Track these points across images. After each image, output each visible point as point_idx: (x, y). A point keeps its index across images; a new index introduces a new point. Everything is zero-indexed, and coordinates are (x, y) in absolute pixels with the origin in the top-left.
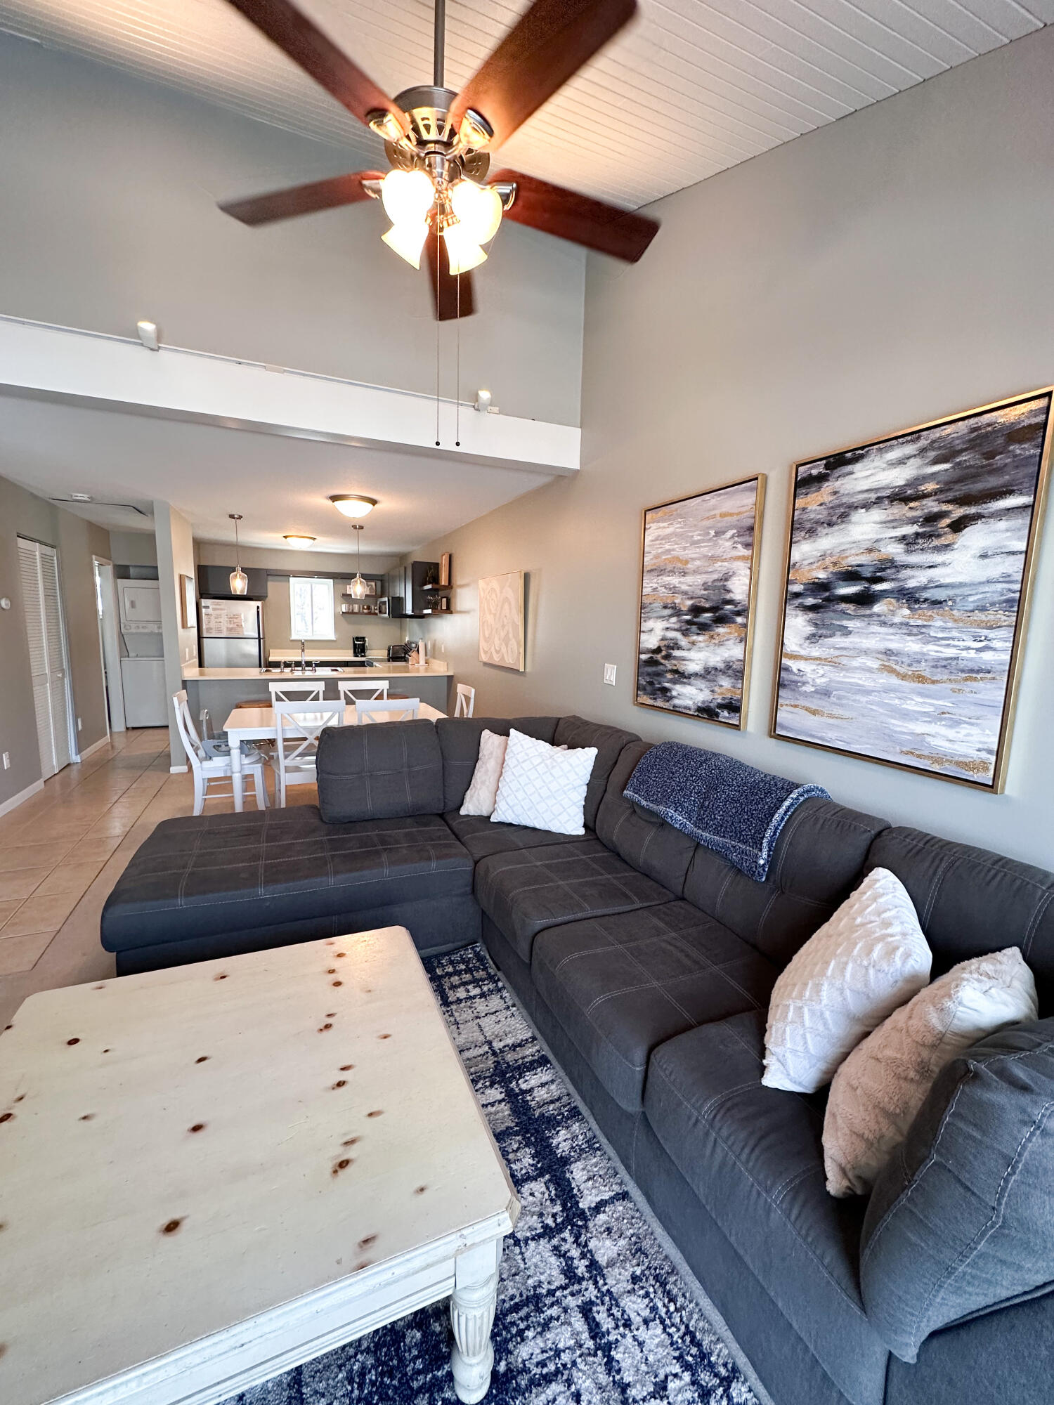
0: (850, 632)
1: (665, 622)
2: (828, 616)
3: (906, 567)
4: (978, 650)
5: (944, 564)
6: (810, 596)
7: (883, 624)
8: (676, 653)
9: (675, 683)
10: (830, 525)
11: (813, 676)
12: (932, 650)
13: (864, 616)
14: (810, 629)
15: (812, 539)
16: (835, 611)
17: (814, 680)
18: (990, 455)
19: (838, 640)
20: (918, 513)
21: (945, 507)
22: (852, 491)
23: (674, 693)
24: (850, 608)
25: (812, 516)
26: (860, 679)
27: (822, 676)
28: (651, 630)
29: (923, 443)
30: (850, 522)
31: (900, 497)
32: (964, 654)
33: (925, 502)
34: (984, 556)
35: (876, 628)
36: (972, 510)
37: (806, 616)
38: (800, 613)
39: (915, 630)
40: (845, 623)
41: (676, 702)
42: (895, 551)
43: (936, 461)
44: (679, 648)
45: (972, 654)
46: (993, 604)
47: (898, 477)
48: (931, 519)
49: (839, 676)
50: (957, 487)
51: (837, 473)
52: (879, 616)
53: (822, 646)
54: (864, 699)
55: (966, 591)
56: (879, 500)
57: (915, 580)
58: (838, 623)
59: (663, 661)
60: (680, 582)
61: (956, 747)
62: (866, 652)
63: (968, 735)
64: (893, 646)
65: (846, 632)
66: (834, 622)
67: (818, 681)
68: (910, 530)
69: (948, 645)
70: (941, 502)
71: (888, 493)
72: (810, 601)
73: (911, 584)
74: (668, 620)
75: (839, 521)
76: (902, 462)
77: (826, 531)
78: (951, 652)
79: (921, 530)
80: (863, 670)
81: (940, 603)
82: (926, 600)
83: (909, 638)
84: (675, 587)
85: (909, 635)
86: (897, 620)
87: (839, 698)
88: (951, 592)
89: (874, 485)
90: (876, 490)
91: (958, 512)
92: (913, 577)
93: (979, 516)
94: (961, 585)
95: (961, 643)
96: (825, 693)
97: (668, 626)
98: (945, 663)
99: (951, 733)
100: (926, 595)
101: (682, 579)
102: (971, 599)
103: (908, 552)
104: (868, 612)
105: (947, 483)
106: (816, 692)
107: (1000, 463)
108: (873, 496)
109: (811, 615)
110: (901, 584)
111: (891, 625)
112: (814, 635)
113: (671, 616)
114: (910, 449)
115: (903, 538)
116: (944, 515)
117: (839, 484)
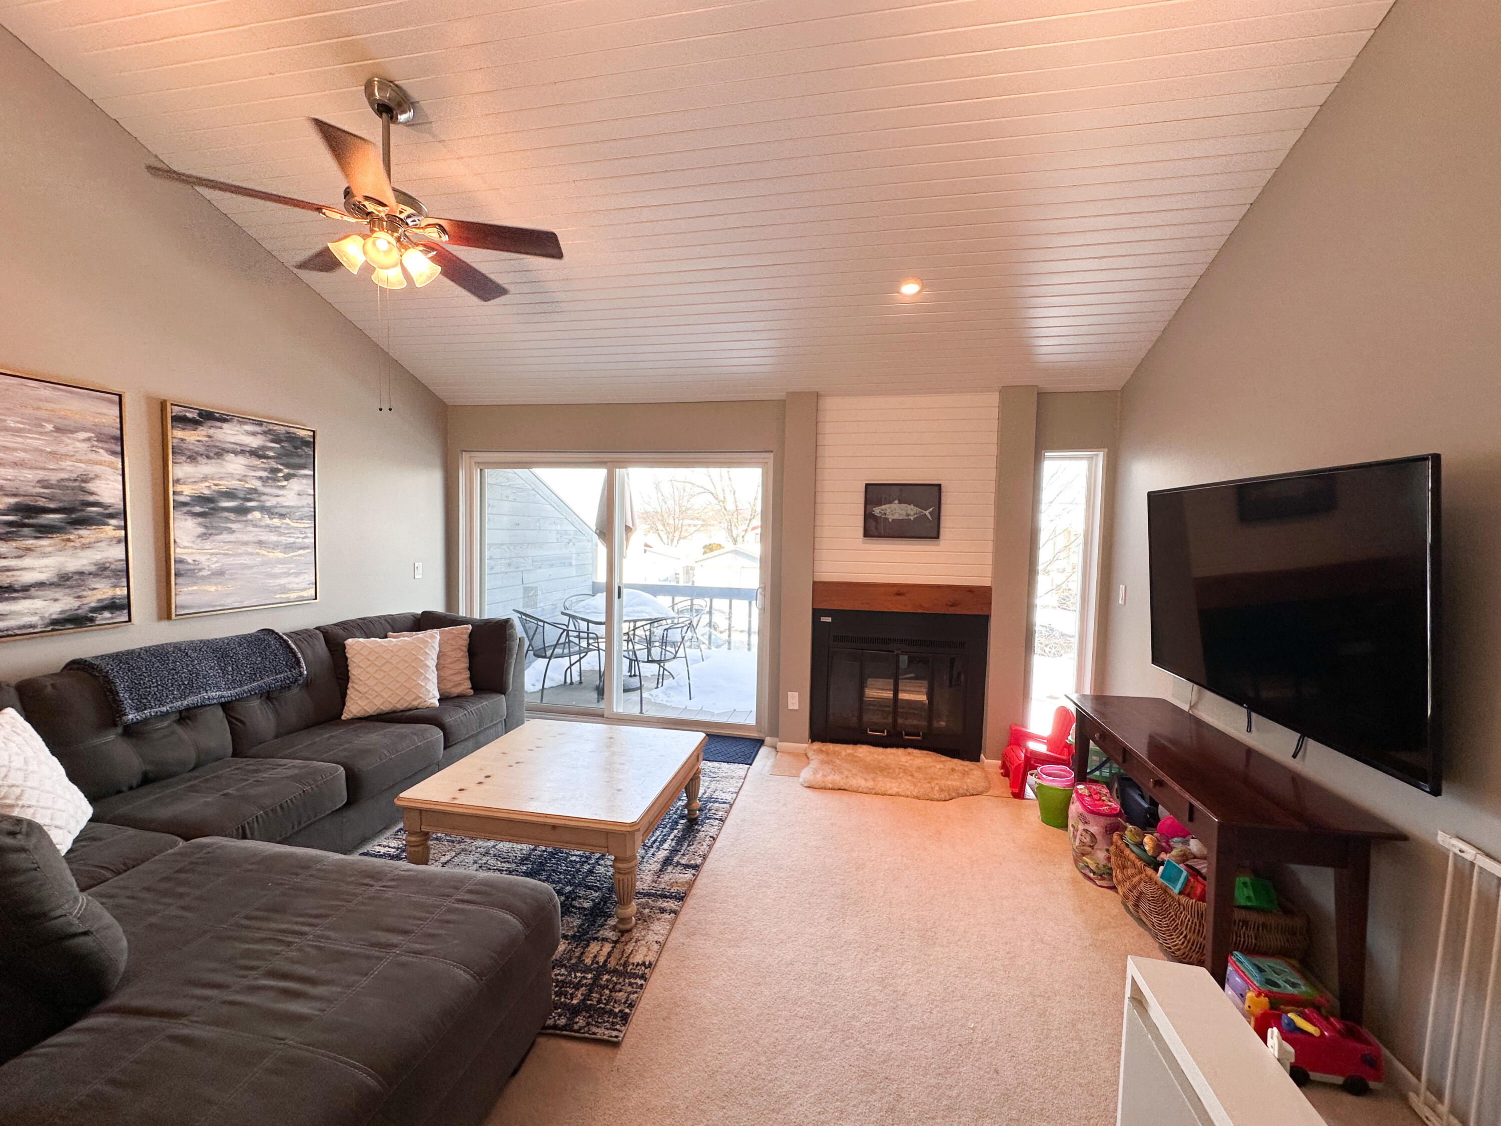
0: (234, 531)
2: (216, 522)
3: (264, 494)
4: (303, 538)
5: (283, 496)
6: (196, 505)
7: (255, 526)
10: (208, 457)
11: (207, 564)
12: (283, 539)
13: (243, 521)
14: (201, 530)
15: (193, 464)
16: (221, 518)
17: (208, 566)
18: (296, 448)
19: (225, 536)
20: (266, 466)
21: (280, 467)
22: (222, 440)
24: (232, 516)
25: (191, 447)
26: (245, 560)
27: (216, 562)
29: (264, 428)
30: (224, 459)
31: (255, 453)
32: (297, 540)
33: (269, 461)
34: (299, 495)
35: (250, 528)
36: (292, 471)
37: (195, 520)
38: (189, 518)
39: (273, 529)
40: (229, 525)
42: (257, 484)
43: (273, 441)
45: (300, 540)
46: (305, 517)
47: (255, 442)
48: (275, 471)
49: (231, 560)
50: (284, 458)
51: (210, 423)
52: (252, 521)
53: (213, 541)
54: (249, 572)
55: (293, 510)
56: (243, 452)
57: (270, 502)
58: (224, 525)
61: (300, 586)
62: (246, 543)
63: (304, 578)
64: (263, 538)
65: (231, 531)
66: (221, 525)
67: (213, 566)
68: (264, 474)
69: (290, 537)
70: (278, 463)
71: (248, 449)
72: (198, 509)
73: (268, 504)
75: (215, 457)
76: (254, 434)
77: (206, 461)
78: (292, 540)
79: (270, 476)
80: (245, 554)
81: (284, 515)
82: (277, 513)
83: (271, 534)
85: (271, 532)
86: (262, 524)
87: (231, 574)
88: (288, 510)
89: (238, 442)
90: (240, 445)
91: (286, 471)
92: (268, 501)
93: (294, 475)
94: (292, 507)
95: (295, 535)
96: (220, 573)
98: (290, 545)
99: (296, 580)
100: (276, 510)
102: (297, 514)
103: (264, 486)
104: (244, 519)
105: (279, 454)
106: (213, 574)
107: (300, 453)
108: (239, 448)
109: (200, 520)
110: (262, 504)
111: (261, 527)
112: (205, 534)
114: (257, 429)
115: (260, 478)
116: (280, 471)
117: (212, 431)
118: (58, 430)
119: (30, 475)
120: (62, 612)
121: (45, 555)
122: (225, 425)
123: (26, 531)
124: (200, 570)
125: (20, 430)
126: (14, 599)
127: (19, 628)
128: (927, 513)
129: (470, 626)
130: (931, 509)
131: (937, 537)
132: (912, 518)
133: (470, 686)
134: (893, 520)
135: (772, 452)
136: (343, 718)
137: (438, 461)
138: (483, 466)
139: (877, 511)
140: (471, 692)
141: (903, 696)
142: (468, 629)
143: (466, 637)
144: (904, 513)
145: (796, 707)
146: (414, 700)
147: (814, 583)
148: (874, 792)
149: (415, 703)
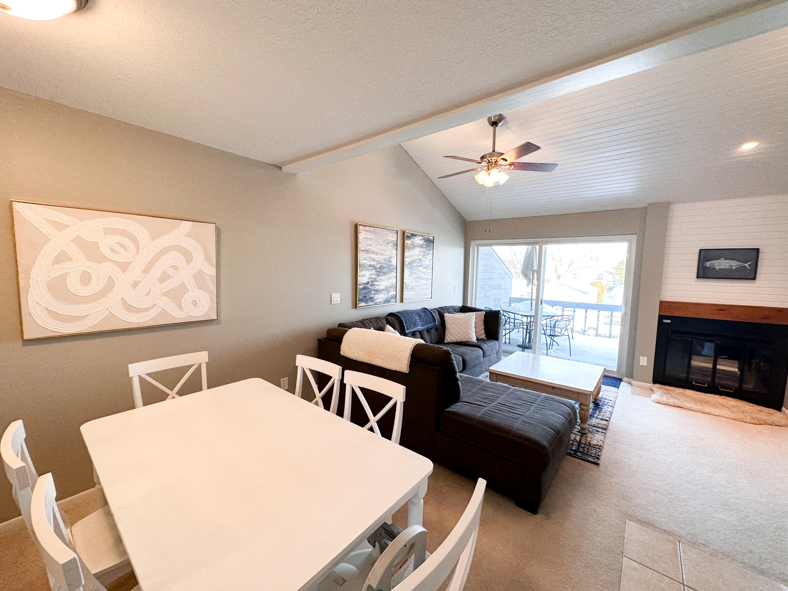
1: (370, 272)
3: (422, 261)
4: (430, 276)
5: (426, 261)
6: (409, 265)
8: (375, 283)
9: (375, 295)
12: (425, 276)
14: (410, 273)
15: (409, 251)
16: (413, 269)
18: (430, 243)
20: (423, 250)
22: (415, 243)
23: (375, 298)
24: (416, 268)
25: (409, 246)
26: (417, 284)
28: (364, 276)
30: (415, 249)
32: (428, 277)
34: (430, 260)
35: (419, 273)
38: (407, 269)
39: (424, 273)
41: (376, 301)
43: (425, 242)
44: (377, 281)
46: (431, 268)
47: (421, 243)
49: (415, 284)
51: (413, 237)
53: (412, 277)
54: (418, 288)
57: (423, 263)
58: (414, 272)
59: (370, 287)
60: (375, 257)
61: (428, 293)
62: (418, 278)
63: (429, 291)
64: (421, 276)
65: (415, 274)
67: (411, 285)
69: (427, 275)
70: (425, 249)
71: (420, 245)
74: (371, 271)
75: (413, 248)
76: (421, 240)
77: (412, 250)
79: (424, 254)
80: (418, 281)
81: (426, 268)
84: (374, 259)
87: (414, 288)
88: (427, 266)
89: (418, 243)
93: (429, 253)
97: (372, 273)
98: (427, 279)
99: (427, 291)
100: (424, 266)
101: (376, 256)
102: (429, 267)
103: (422, 258)
104: (418, 269)
105: (426, 246)
106: (411, 288)
107: (431, 245)
108: (418, 245)
109: (409, 270)
111: (421, 272)
112: (411, 275)
113: (372, 269)
114: (422, 238)
115: (422, 255)
116: (426, 252)
117: (413, 240)
118: (387, 243)
119: (383, 257)
120: (386, 298)
121: (384, 281)
122: (416, 238)
123: (381, 274)
124: (409, 287)
125: (382, 244)
126: (379, 294)
127: (380, 302)
128: (747, 265)
129: (484, 312)
130: (750, 263)
131: (754, 278)
132: (734, 268)
133: (485, 336)
134: (720, 269)
135: (636, 234)
136: (445, 342)
137: (462, 244)
138: (478, 246)
139: (708, 264)
140: (486, 339)
141: (718, 367)
142: (483, 313)
143: (483, 316)
144: (728, 265)
145: (645, 364)
146: (469, 338)
147: (661, 302)
148: (702, 411)
149: (469, 340)
